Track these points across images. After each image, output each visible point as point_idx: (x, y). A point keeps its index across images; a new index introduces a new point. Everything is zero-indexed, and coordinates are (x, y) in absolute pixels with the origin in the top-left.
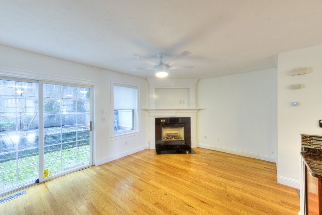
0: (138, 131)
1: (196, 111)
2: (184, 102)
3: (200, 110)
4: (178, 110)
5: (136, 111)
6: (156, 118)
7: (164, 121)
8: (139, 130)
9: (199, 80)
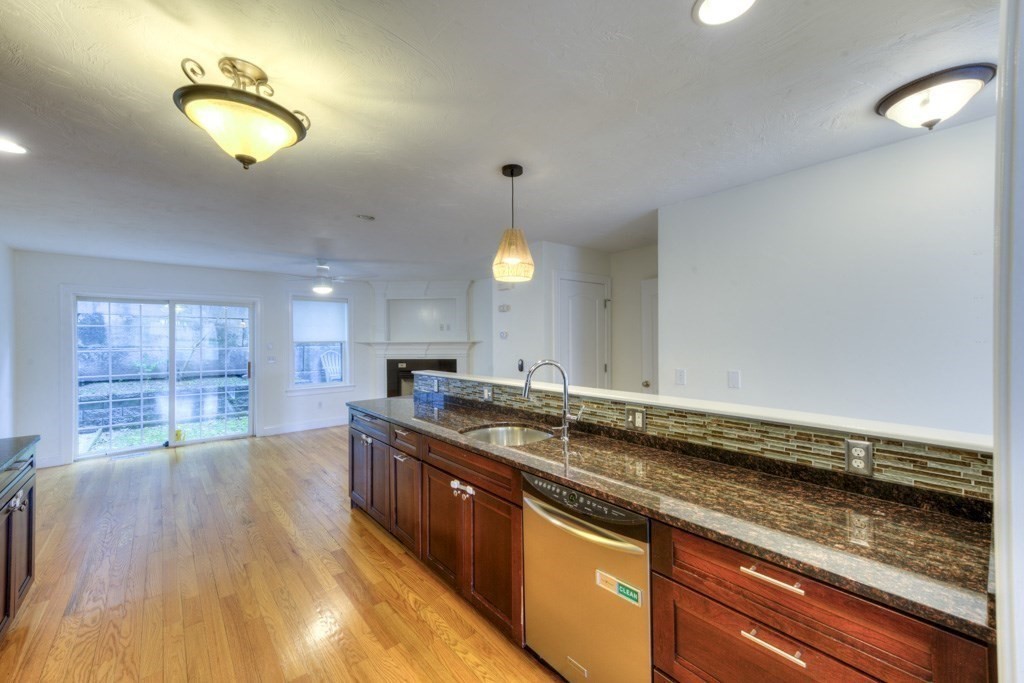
0: (348, 384)
1: (467, 347)
2: (448, 328)
3: (474, 343)
4: (430, 344)
5: (346, 347)
6: (388, 361)
7: (404, 365)
8: (351, 382)
9: (472, 282)
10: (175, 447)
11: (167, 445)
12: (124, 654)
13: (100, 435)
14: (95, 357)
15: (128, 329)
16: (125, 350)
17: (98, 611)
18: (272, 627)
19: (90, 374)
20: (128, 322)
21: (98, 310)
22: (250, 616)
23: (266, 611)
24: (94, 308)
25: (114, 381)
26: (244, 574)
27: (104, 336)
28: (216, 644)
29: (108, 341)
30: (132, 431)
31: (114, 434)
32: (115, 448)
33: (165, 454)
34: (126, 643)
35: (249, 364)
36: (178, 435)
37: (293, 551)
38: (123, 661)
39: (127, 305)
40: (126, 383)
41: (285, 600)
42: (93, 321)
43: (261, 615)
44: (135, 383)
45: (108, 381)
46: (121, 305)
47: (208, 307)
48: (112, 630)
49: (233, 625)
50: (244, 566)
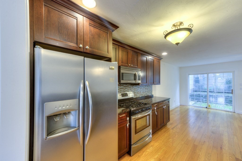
10: (209, 109)
11: (207, 107)
12: (173, 140)
13: (196, 102)
14: (197, 86)
15: (204, 80)
16: (203, 85)
17: (175, 131)
18: (200, 159)
19: (197, 89)
20: (204, 78)
21: (198, 76)
22: (197, 152)
23: (201, 154)
24: (197, 76)
25: (201, 91)
26: (203, 143)
27: (199, 82)
28: (186, 151)
29: (200, 83)
30: (203, 103)
31: (199, 102)
32: (197, 105)
33: (206, 109)
34: (175, 139)
35: (232, 90)
36: (209, 106)
37: (221, 148)
38: (173, 141)
39: (204, 75)
40: (203, 92)
41: (208, 156)
42: (197, 79)
43: (199, 154)
44: (205, 92)
45: (200, 91)
46: (203, 75)
47: (225, 73)
48: (175, 135)
49: (192, 151)
50: (204, 141)
